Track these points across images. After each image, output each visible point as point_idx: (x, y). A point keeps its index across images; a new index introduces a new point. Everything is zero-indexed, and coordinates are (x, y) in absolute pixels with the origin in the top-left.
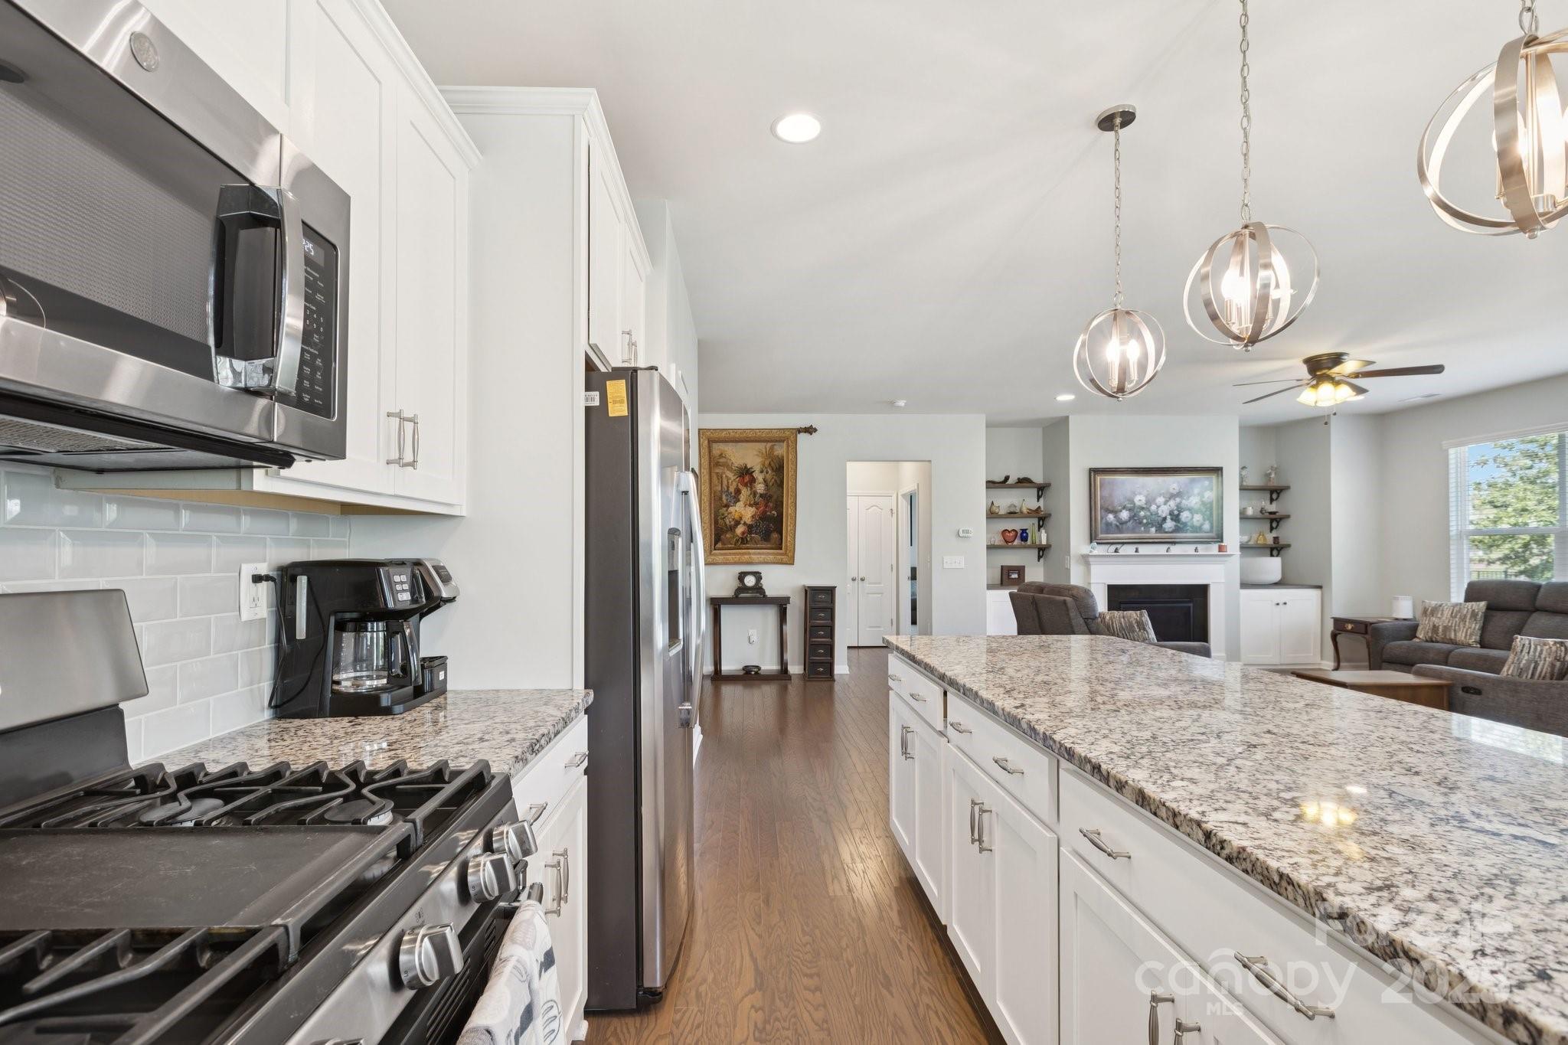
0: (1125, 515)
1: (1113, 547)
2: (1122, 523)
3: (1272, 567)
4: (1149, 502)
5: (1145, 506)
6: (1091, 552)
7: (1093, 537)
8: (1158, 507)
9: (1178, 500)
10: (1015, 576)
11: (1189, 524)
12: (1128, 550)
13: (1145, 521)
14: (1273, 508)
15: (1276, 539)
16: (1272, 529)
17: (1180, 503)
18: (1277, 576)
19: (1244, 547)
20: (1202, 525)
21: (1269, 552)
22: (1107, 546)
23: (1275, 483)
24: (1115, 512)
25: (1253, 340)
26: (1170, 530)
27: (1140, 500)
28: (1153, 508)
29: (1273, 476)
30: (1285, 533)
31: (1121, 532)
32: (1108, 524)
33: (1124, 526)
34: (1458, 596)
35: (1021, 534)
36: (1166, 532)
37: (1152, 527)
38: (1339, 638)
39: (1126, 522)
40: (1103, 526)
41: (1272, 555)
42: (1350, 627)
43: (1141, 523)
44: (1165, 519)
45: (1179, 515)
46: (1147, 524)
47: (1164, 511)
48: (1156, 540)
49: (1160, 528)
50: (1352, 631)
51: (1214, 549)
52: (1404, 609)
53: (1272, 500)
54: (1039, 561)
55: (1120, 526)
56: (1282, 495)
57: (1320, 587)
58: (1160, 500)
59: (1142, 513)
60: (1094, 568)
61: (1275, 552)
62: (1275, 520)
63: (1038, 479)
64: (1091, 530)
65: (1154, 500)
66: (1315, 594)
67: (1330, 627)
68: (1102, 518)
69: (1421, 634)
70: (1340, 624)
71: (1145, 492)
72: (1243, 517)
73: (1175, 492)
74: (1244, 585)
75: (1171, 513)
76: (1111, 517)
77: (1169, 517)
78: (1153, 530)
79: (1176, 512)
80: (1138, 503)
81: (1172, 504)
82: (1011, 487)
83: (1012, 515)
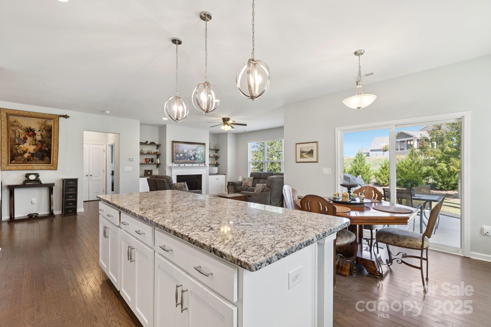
0: (181, 155)
1: (178, 164)
2: (181, 157)
3: (216, 170)
4: (188, 152)
5: (187, 153)
6: (172, 165)
7: (173, 161)
8: (190, 153)
9: (195, 151)
11: (197, 158)
12: (182, 165)
13: (187, 157)
14: (216, 155)
15: (217, 162)
16: (216, 160)
17: (196, 152)
18: (216, 172)
19: (210, 165)
20: (200, 159)
21: (215, 166)
22: (176, 164)
23: (217, 148)
24: (179, 154)
25: (207, 112)
26: (193, 160)
27: (185, 151)
28: (189, 153)
29: (216, 146)
30: (219, 161)
31: (180, 160)
32: (177, 158)
33: (181, 158)
34: (249, 176)
35: (152, 160)
36: (192, 160)
37: (188, 159)
38: (229, 187)
39: (182, 157)
40: (176, 158)
41: (216, 167)
42: (231, 184)
43: (186, 157)
44: (192, 157)
45: (195, 155)
46: (187, 158)
47: (191, 154)
48: (189, 162)
49: (190, 159)
50: (231, 185)
51: (203, 165)
52: (240, 179)
53: (216, 153)
54: (157, 168)
55: (180, 158)
56: (218, 151)
57: (225, 174)
58: (191, 151)
59: (186, 155)
60: (173, 170)
61: (216, 166)
62: (217, 158)
63: (157, 143)
64: (172, 159)
65: (189, 151)
66: (224, 176)
67: (227, 184)
68: (175, 156)
69: (243, 185)
70: (229, 183)
71: (187, 149)
72: (210, 157)
73: (194, 149)
74: (210, 174)
75: (193, 155)
76: (178, 155)
77: (193, 156)
78: (189, 159)
79: (194, 155)
80: (185, 152)
81: (194, 152)
82: (148, 145)
83: (148, 153)
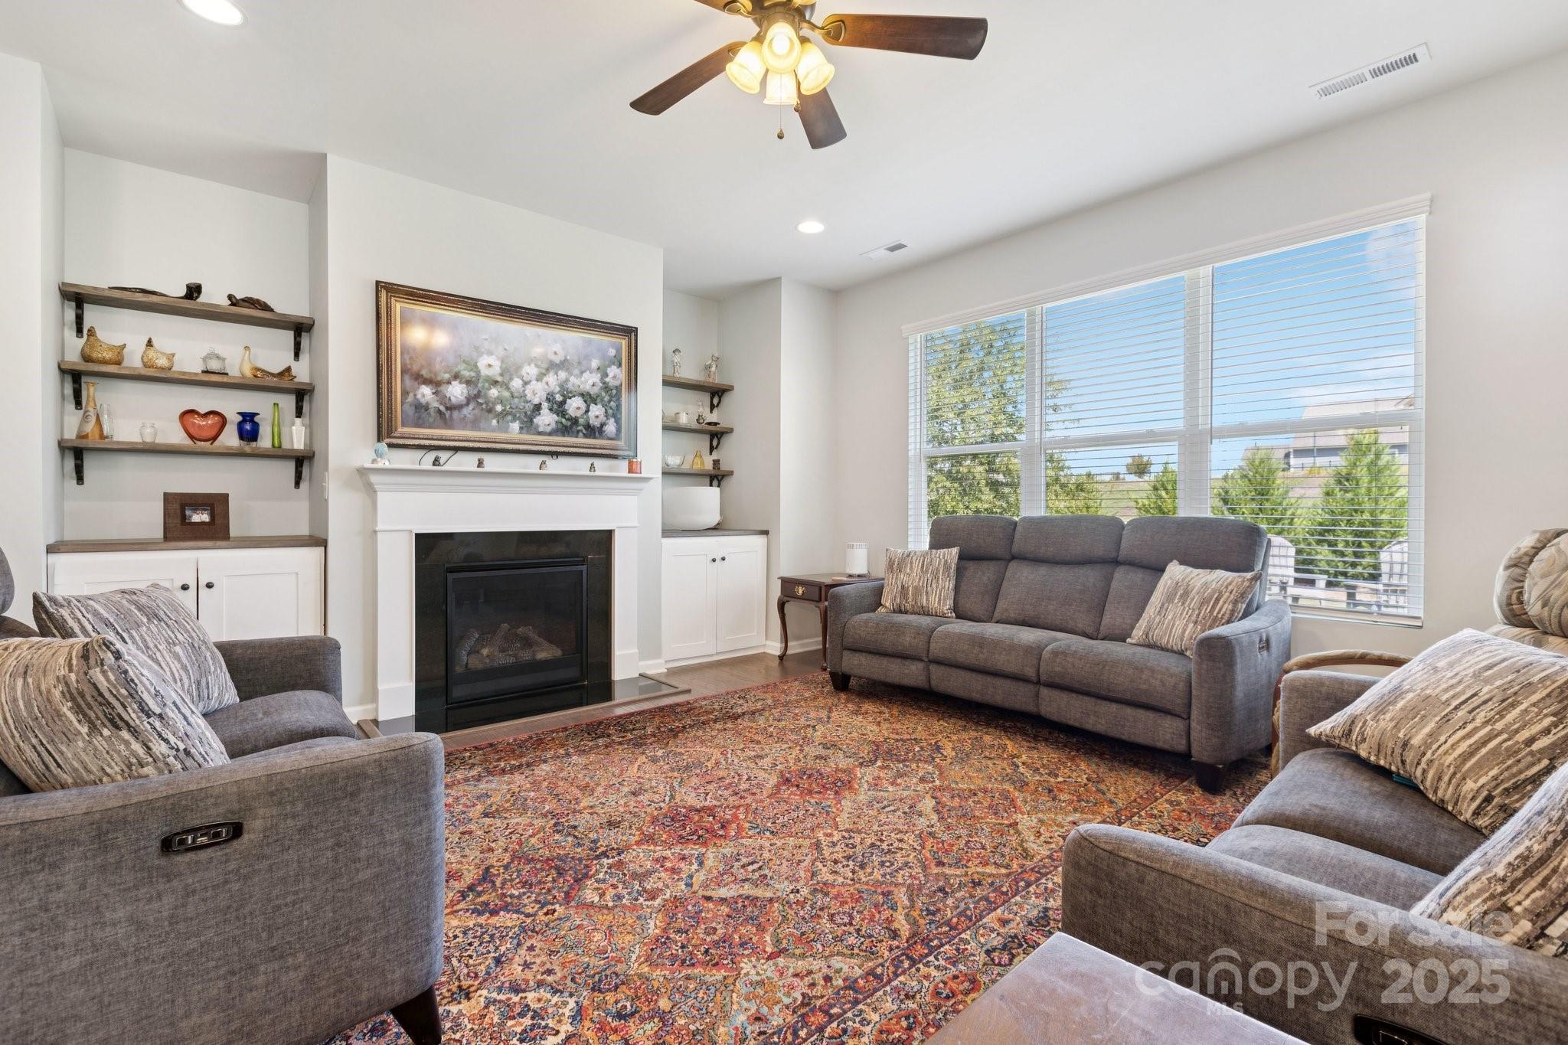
0: (457, 392)
1: (432, 455)
2: (451, 408)
3: (707, 501)
4: (509, 371)
5: (499, 379)
6: (374, 461)
7: (384, 429)
8: (526, 383)
9: (563, 375)
10: (201, 517)
11: (581, 421)
12: (466, 462)
13: (499, 408)
14: (711, 417)
15: (716, 462)
16: (712, 449)
17: (567, 380)
18: (714, 519)
19: (667, 473)
20: (603, 425)
21: (708, 480)
22: (419, 454)
23: (716, 379)
24: (435, 383)
26: (548, 429)
27: (489, 365)
28: (516, 384)
29: (713, 368)
30: (730, 454)
31: (447, 424)
32: (420, 408)
33: (456, 414)
35: (242, 425)
36: (540, 433)
37: (514, 420)
38: (787, 606)
39: (459, 407)
40: (411, 411)
41: (711, 485)
42: (800, 591)
43: (490, 411)
44: (538, 408)
45: (564, 402)
46: (502, 415)
47: (537, 392)
48: (521, 447)
49: (528, 423)
50: (802, 598)
51: (621, 468)
52: (858, 563)
53: (712, 406)
54: (297, 486)
55: (447, 413)
57: (766, 533)
58: (531, 371)
59: (494, 392)
60: (382, 497)
61: (715, 482)
62: (716, 435)
64: (379, 417)
65: (519, 368)
66: (759, 541)
67: (776, 592)
68: (405, 393)
69: (887, 601)
70: (788, 584)
71: (501, 352)
72: (670, 427)
73: (557, 359)
74: (668, 532)
75: (550, 398)
76: (426, 392)
77: (545, 405)
78: (515, 426)
79: (559, 398)
80: (485, 372)
81: (552, 381)
82: (212, 314)
83: (213, 379)
